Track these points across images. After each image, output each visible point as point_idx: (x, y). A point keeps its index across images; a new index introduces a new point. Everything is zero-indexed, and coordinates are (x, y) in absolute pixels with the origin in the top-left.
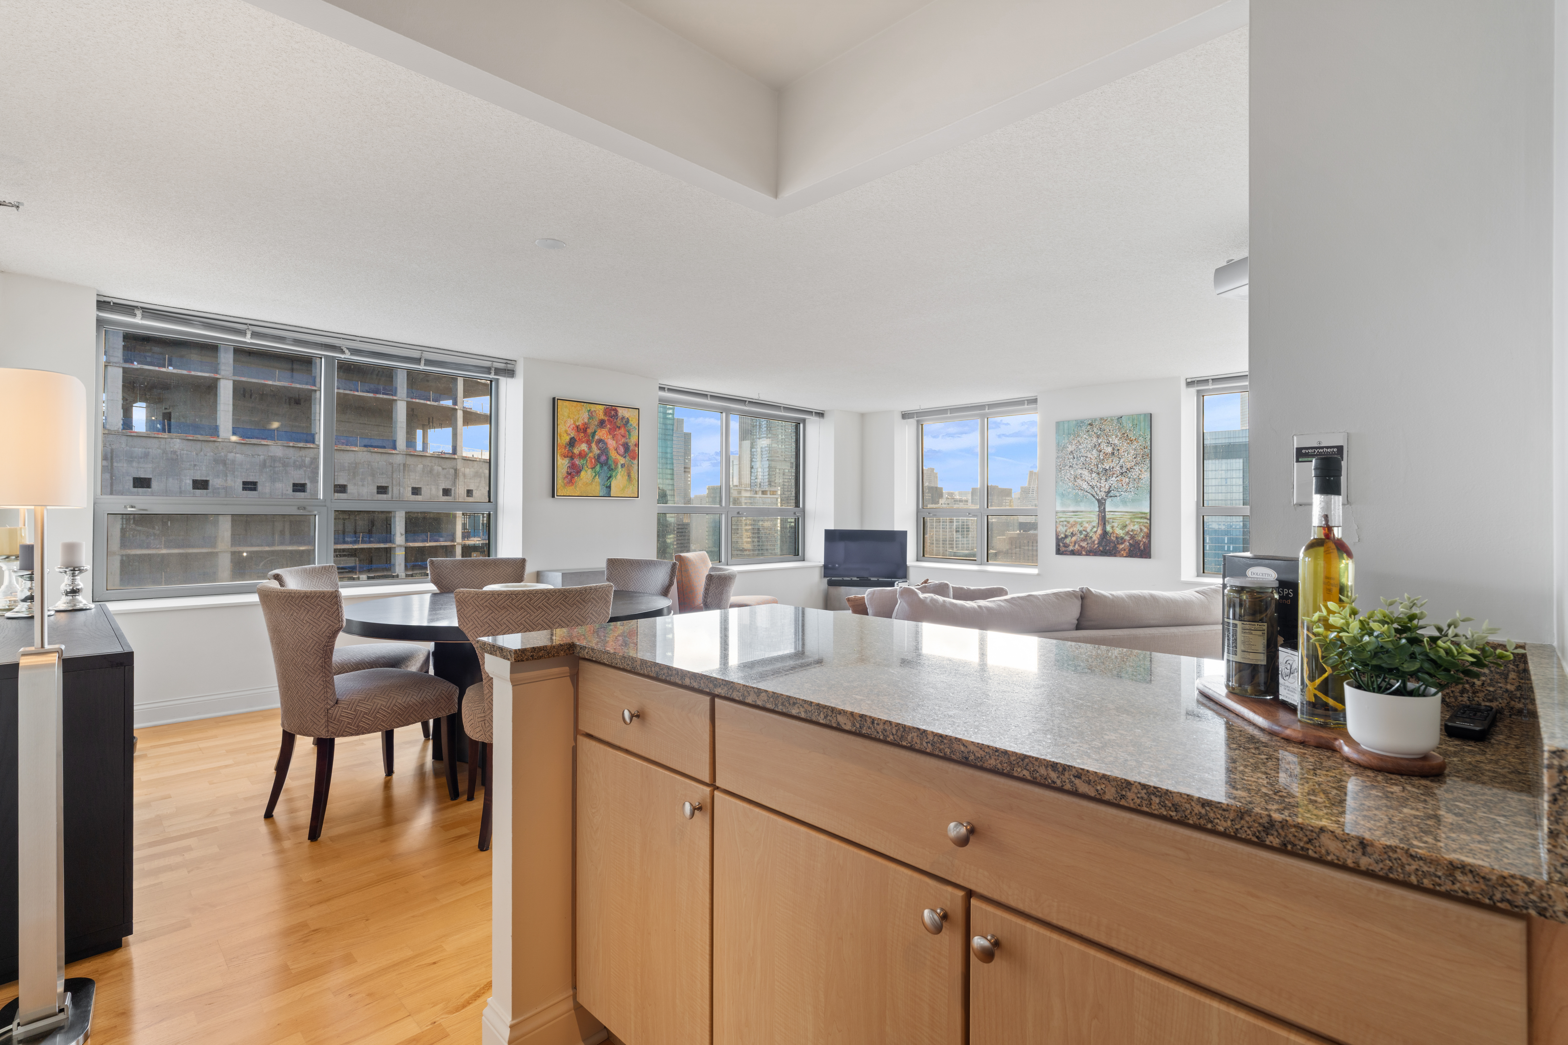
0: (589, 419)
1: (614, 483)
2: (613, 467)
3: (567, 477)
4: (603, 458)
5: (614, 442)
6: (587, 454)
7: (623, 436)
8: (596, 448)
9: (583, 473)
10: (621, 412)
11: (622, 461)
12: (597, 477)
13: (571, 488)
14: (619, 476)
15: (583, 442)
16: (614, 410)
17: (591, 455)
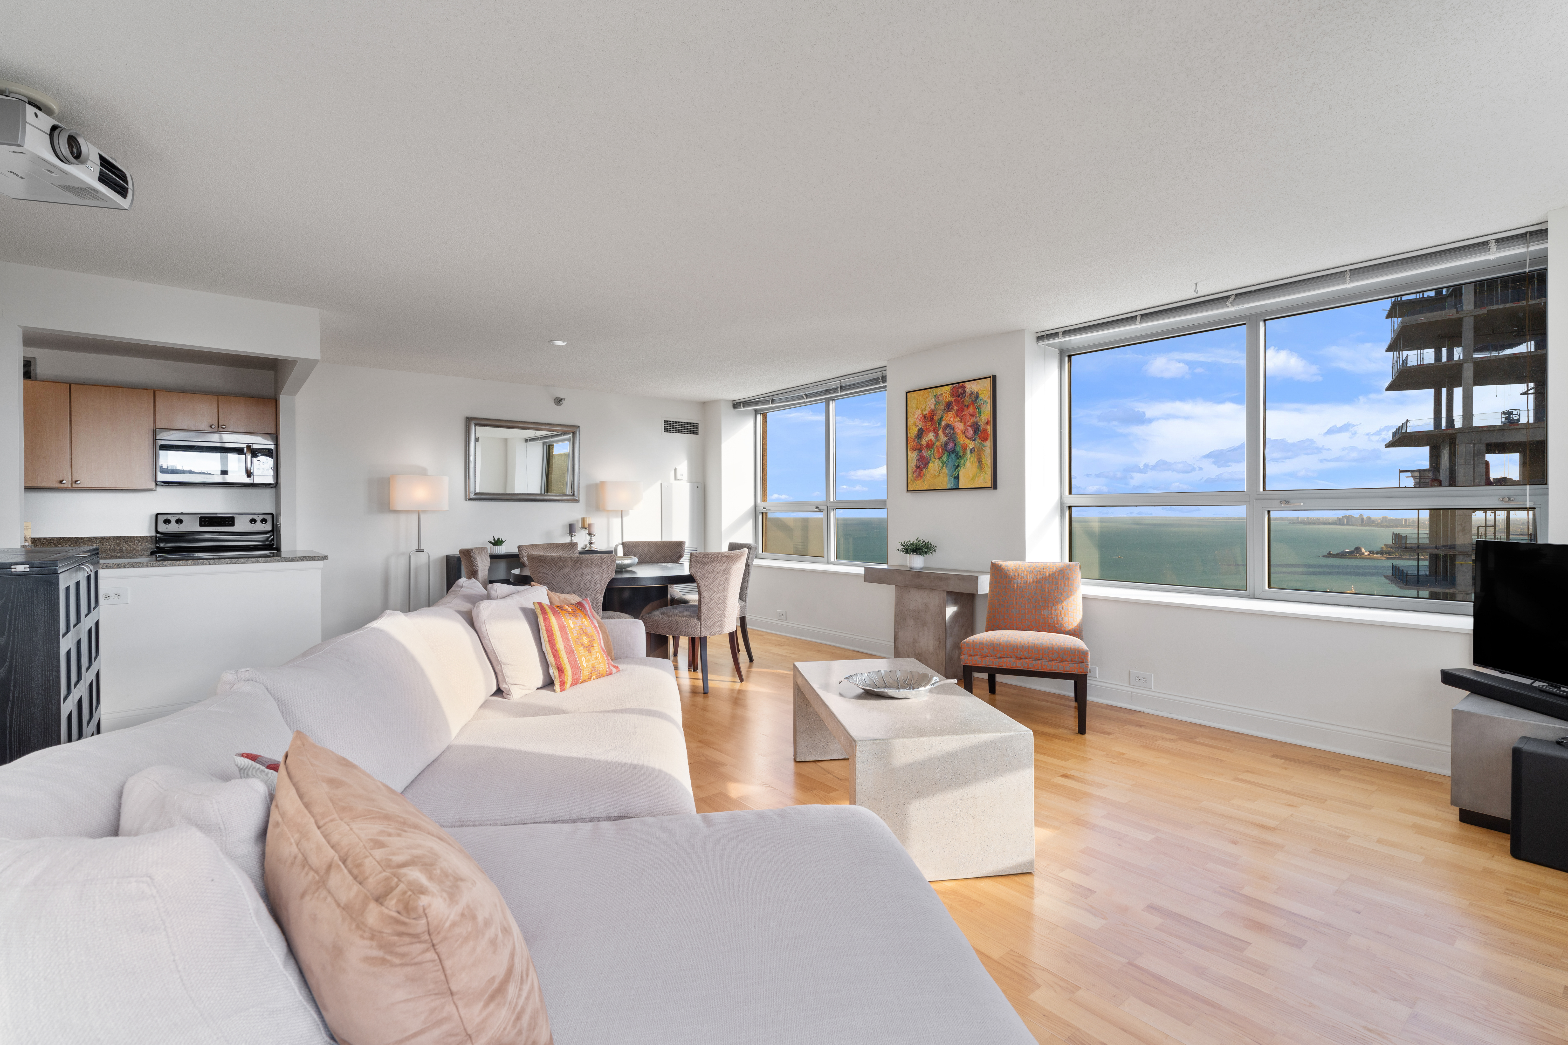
0: (936, 404)
1: (962, 472)
2: (961, 453)
3: (916, 471)
4: (951, 445)
5: (962, 425)
6: (934, 444)
7: (972, 416)
8: (943, 435)
9: (930, 465)
10: (970, 387)
11: (971, 445)
12: (944, 467)
13: (920, 481)
14: (968, 464)
15: (930, 431)
16: (961, 387)
17: (938, 444)
